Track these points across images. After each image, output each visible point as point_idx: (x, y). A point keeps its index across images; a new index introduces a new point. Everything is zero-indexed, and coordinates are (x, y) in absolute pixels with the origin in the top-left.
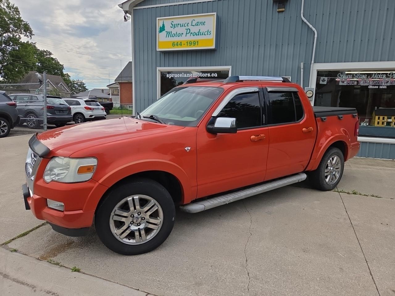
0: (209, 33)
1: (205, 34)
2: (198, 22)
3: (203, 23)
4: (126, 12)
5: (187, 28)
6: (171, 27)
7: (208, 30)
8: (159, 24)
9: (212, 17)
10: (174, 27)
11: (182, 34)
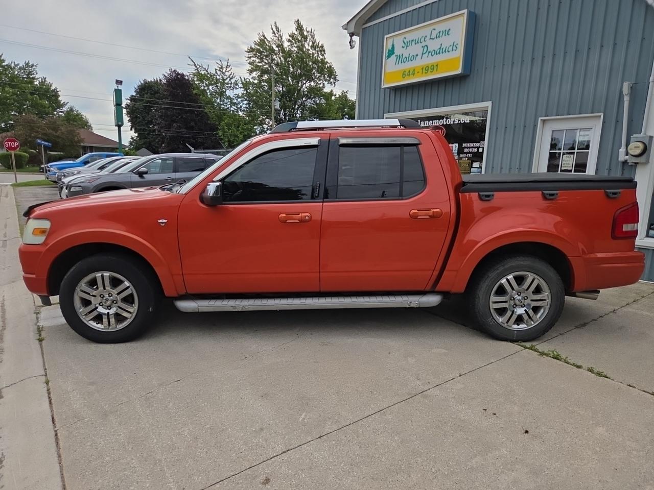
0: (454, 48)
1: (449, 50)
2: (440, 32)
3: (447, 32)
4: (352, 35)
5: (424, 44)
6: (403, 47)
7: (454, 43)
8: (387, 46)
9: (461, 18)
10: (407, 46)
11: (417, 55)
